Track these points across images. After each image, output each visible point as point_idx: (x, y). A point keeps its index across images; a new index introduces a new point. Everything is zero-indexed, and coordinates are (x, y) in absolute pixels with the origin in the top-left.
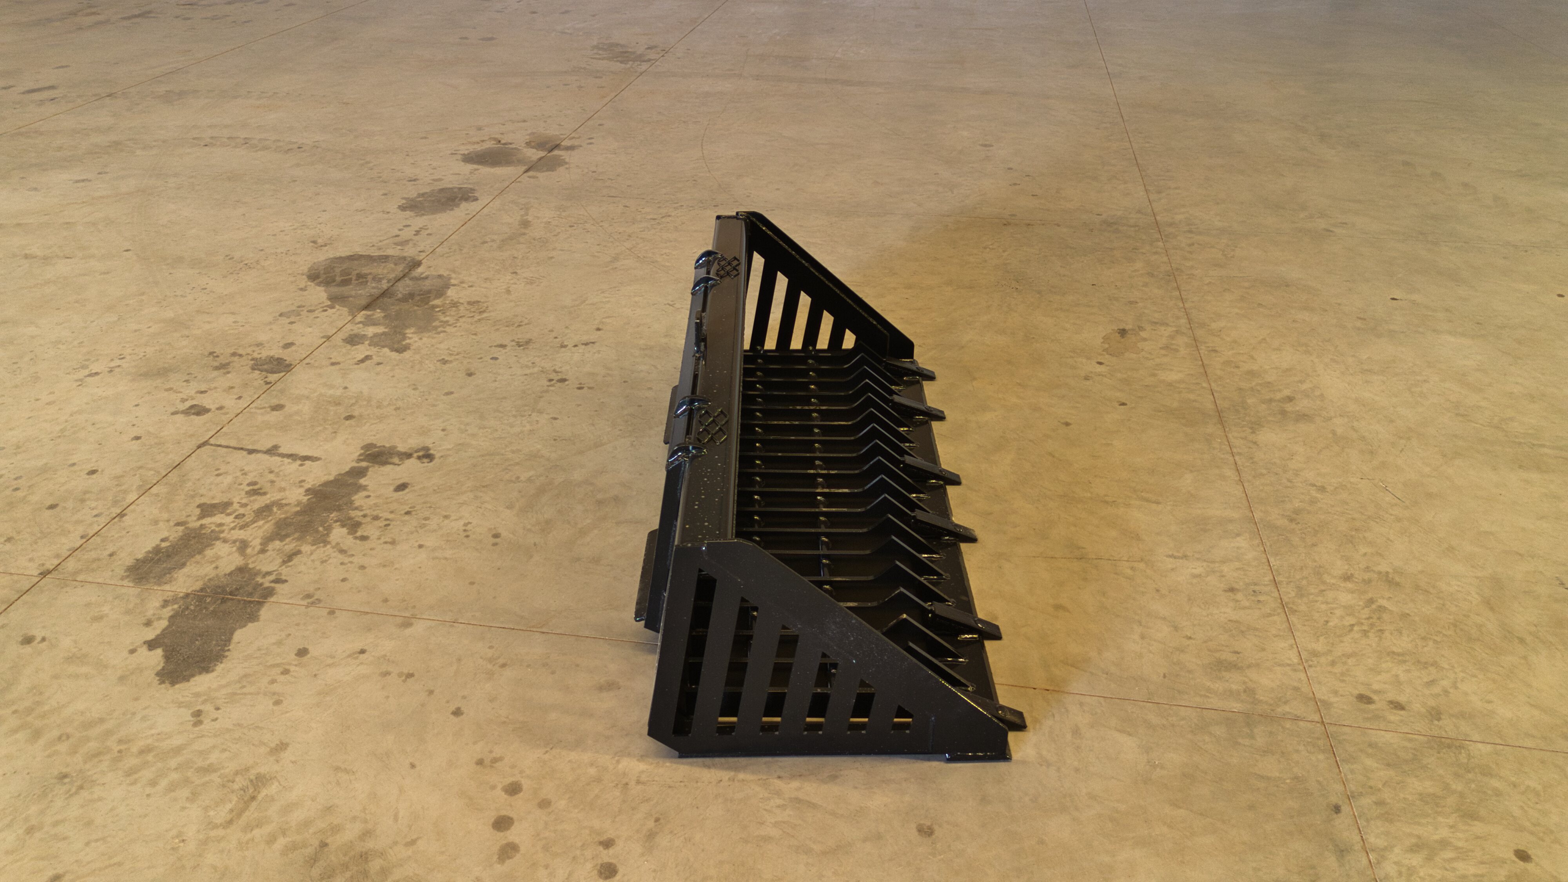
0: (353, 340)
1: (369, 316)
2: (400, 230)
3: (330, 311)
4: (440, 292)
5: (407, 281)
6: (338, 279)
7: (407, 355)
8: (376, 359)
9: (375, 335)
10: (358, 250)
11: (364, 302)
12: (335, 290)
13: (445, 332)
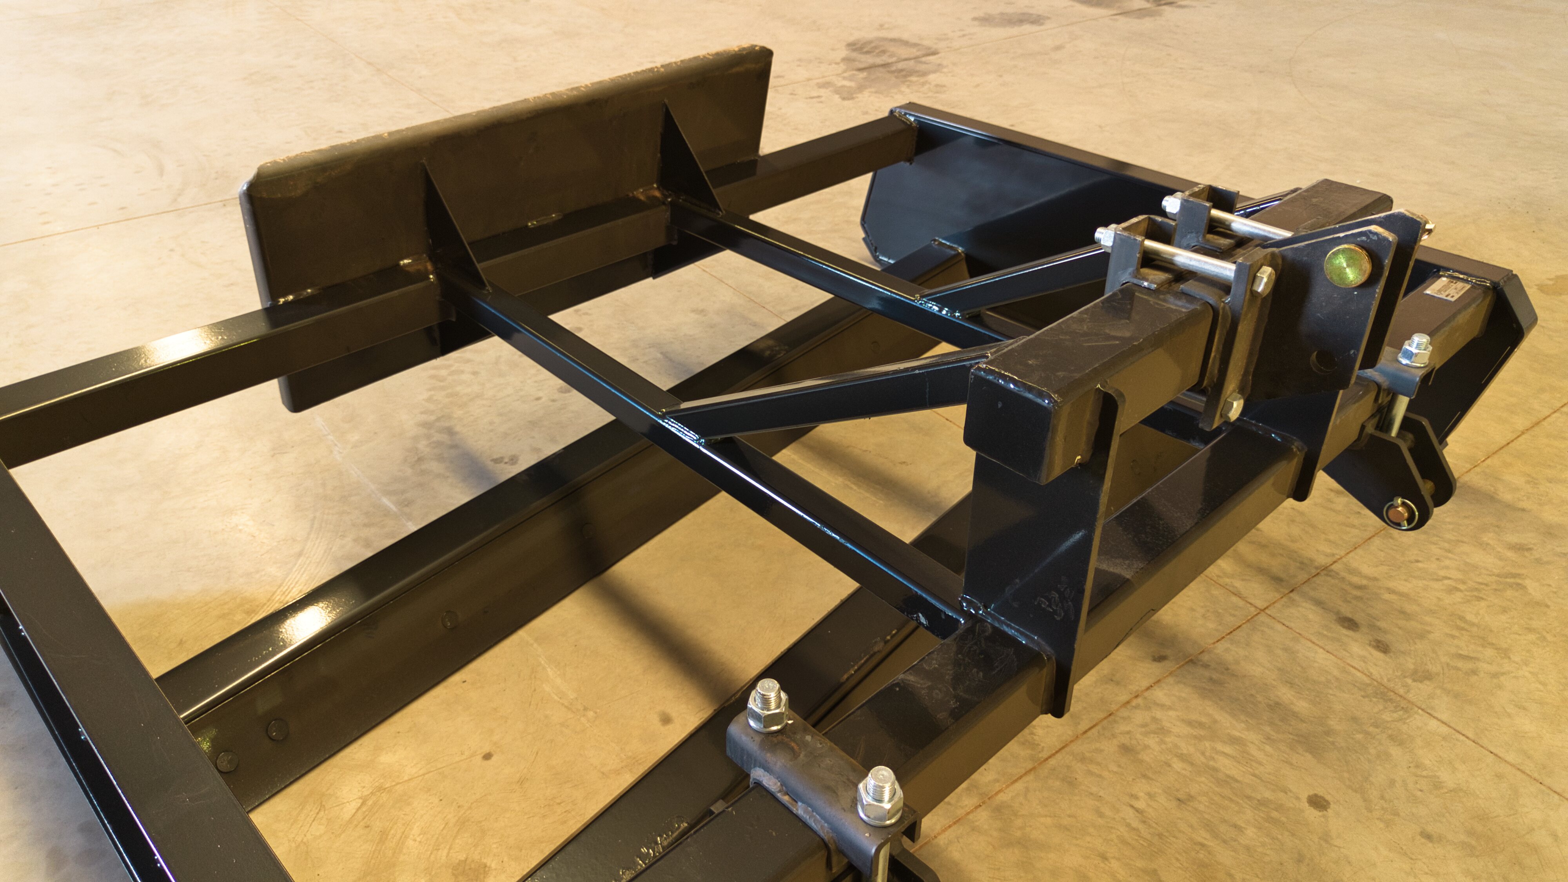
0: (826, 85)
1: (854, 75)
2: (953, 32)
3: (834, 65)
4: (924, 74)
5: (912, 63)
6: (865, 50)
7: (846, 103)
8: (822, 99)
9: (843, 86)
10: (905, 36)
11: (862, 66)
12: (854, 55)
13: (892, 97)
